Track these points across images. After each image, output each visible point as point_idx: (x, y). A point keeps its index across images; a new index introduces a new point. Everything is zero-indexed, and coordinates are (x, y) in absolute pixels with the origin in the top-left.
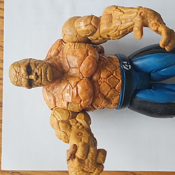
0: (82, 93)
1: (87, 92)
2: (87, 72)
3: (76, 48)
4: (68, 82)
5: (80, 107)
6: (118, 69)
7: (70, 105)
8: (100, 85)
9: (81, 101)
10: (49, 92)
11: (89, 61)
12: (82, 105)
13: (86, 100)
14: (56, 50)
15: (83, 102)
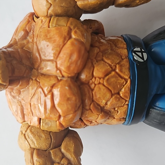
0: (61, 104)
1: (70, 102)
2: (69, 68)
3: (52, 25)
4: (38, 84)
5: (60, 126)
6: (125, 60)
7: (43, 122)
8: (92, 90)
9: (60, 116)
10: (14, 97)
11: (72, 48)
12: (62, 123)
13: (68, 115)
14: (24, 30)
15: (63, 119)
